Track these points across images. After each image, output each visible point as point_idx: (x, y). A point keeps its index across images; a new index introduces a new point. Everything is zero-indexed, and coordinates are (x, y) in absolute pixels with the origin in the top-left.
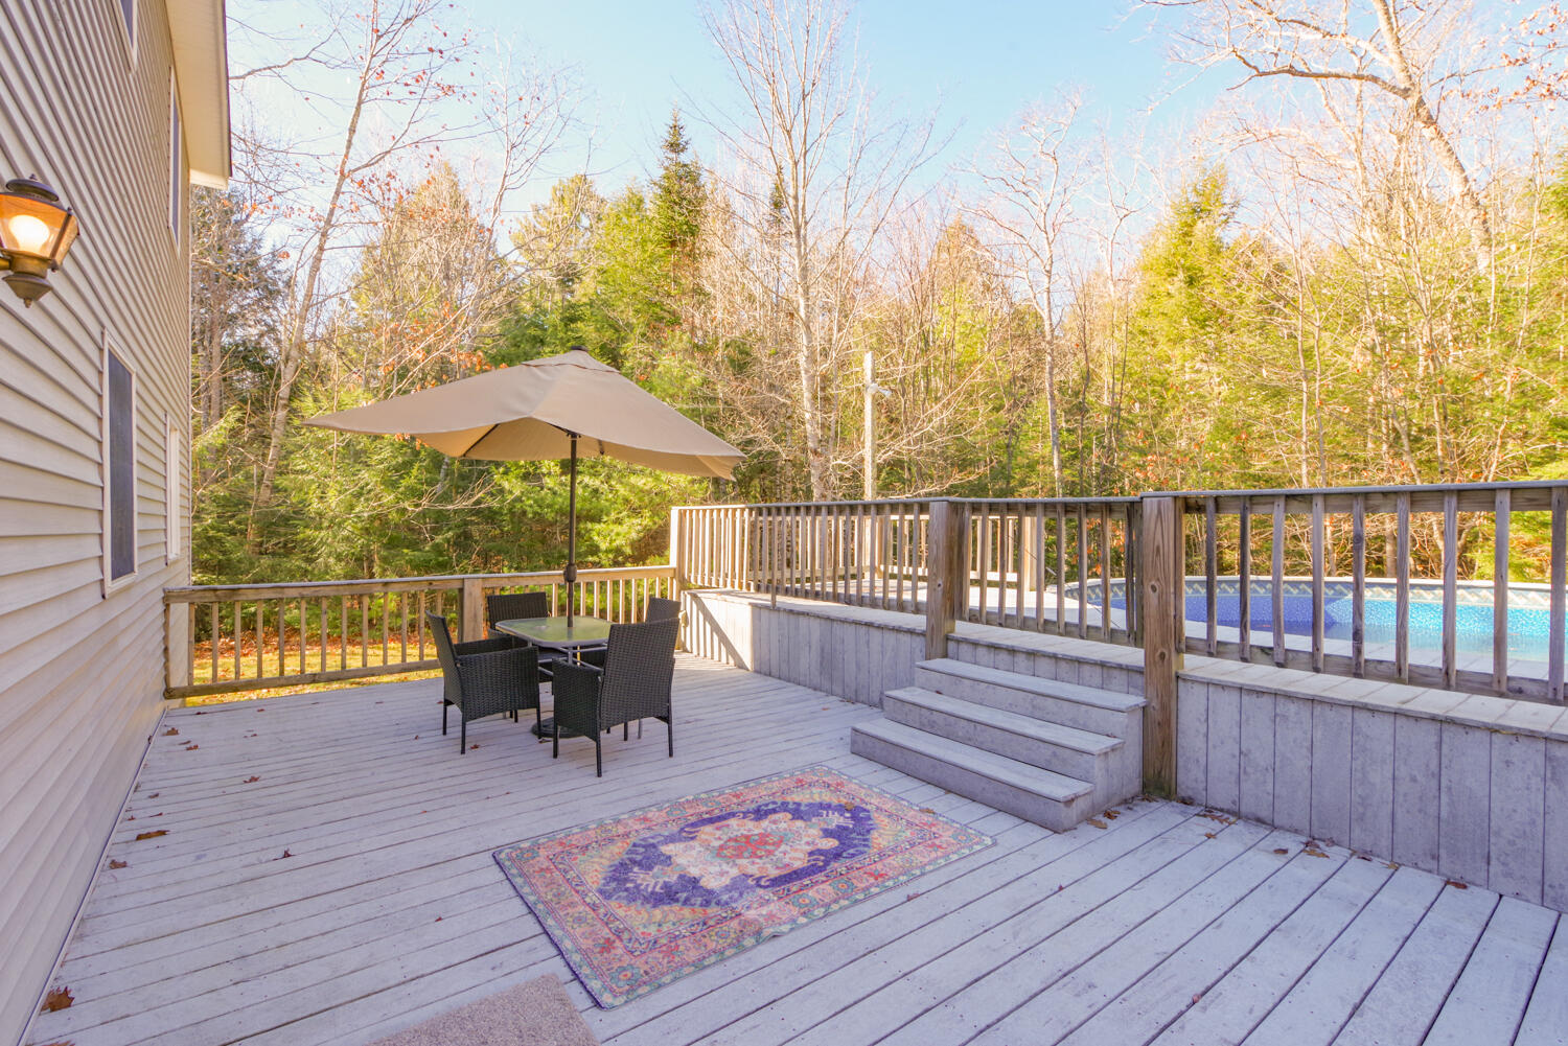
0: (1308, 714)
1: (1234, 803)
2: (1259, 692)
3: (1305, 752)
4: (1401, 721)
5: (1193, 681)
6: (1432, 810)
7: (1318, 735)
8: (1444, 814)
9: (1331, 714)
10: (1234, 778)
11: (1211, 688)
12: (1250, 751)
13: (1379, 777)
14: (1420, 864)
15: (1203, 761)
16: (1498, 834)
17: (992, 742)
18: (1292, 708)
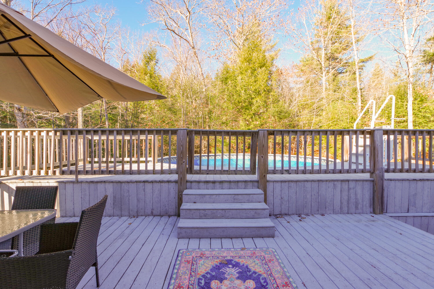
0: (295, 185)
1: (280, 212)
2: (285, 181)
3: (295, 194)
4: (312, 182)
5: (270, 182)
6: (317, 201)
7: (298, 189)
8: (319, 201)
9: (300, 184)
10: (280, 205)
11: (274, 183)
12: (283, 197)
13: (309, 196)
14: (316, 213)
15: (272, 203)
16: (327, 202)
17: (232, 215)
18: (292, 184)
